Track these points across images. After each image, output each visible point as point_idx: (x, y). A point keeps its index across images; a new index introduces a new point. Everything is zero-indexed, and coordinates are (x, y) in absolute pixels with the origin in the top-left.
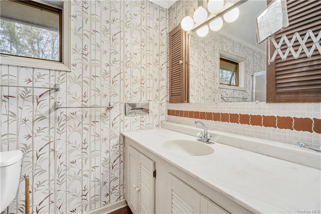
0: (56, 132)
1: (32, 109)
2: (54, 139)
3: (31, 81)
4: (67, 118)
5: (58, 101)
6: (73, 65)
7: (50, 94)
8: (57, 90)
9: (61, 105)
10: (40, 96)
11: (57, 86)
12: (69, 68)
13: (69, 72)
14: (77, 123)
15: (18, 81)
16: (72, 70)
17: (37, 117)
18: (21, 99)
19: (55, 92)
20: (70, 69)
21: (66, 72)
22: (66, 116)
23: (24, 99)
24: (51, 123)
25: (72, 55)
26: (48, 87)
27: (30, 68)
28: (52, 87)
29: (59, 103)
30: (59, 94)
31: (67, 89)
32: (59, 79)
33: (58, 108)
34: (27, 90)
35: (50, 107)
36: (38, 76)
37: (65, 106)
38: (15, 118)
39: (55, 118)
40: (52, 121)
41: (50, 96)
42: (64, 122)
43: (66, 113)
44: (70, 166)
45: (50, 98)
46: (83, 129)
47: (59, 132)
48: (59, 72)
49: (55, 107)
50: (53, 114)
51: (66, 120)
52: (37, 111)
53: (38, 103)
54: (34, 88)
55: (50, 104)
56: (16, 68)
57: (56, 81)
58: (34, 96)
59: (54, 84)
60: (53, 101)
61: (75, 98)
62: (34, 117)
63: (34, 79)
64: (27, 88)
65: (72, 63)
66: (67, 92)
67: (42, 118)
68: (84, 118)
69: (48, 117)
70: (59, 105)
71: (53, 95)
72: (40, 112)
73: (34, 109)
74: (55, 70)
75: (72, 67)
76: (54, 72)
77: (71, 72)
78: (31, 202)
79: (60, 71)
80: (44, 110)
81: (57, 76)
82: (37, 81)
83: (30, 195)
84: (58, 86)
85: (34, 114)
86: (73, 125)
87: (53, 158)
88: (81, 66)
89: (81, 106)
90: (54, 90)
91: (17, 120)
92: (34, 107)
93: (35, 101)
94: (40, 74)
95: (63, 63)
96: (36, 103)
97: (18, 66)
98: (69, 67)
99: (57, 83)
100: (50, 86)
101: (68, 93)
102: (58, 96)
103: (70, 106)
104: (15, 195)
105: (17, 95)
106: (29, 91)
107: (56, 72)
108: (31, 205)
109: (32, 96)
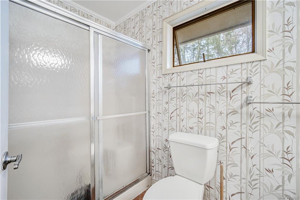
0: (248, 129)
1: (226, 104)
2: (245, 136)
3: (225, 78)
4: (261, 115)
5: (250, 95)
6: (270, 51)
7: (242, 88)
8: (249, 83)
9: (253, 100)
10: (233, 91)
11: (249, 79)
12: (263, 56)
13: (264, 60)
14: (275, 123)
15: (216, 79)
16: (267, 58)
17: (230, 111)
18: (218, 94)
19: (247, 86)
20: (265, 57)
21: (259, 62)
22: (260, 112)
23: (220, 95)
24: (243, 119)
25: (267, 40)
26: (240, 81)
27: (224, 66)
28: (244, 81)
29: (251, 97)
30: (252, 87)
31: (261, 81)
32: (251, 71)
33: (250, 103)
34: (222, 86)
35: (241, 101)
36: (231, 72)
37: (259, 101)
38: (214, 110)
39: (247, 113)
40: (244, 116)
41: (242, 91)
42: (258, 119)
43: (260, 110)
44: (265, 174)
45: (242, 92)
46: (284, 131)
47: (252, 130)
48: (251, 63)
49: (246, 102)
50: (244, 109)
51: (259, 117)
52: (230, 105)
53: (231, 98)
54: (228, 84)
55: (242, 99)
56: (215, 69)
57: (248, 74)
58: (228, 92)
59: (246, 78)
60: (245, 96)
61: (273, 91)
62: (228, 110)
63: (228, 76)
64: (223, 84)
65: (267, 49)
66: (261, 84)
67: (234, 112)
68: (287, 118)
69: (240, 112)
70: (251, 100)
71: (245, 89)
72: (233, 107)
73: (228, 103)
74: (247, 63)
75: (267, 53)
76: (246, 64)
77: (266, 60)
78: (225, 188)
79: (253, 62)
80: (236, 105)
81: (250, 68)
82: (230, 77)
83: (224, 181)
84: (251, 79)
85: (228, 108)
86: (269, 125)
87: (245, 155)
88: (282, 48)
89: (282, 101)
90: (246, 84)
91: (216, 112)
92: (228, 101)
93: (229, 95)
94: (233, 69)
95: (256, 53)
96: (229, 98)
97: (216, 67)
98: (264, 54)
99: (249, 76)
100: (242, 80)
101: (263, 86)
102: (250, 90)
103: (265, 101)
104: (214, 174)
105: (216, 92)
106: (224, 87)
107: (248, 64)
108: (224, 190)
109: (226, 92)
